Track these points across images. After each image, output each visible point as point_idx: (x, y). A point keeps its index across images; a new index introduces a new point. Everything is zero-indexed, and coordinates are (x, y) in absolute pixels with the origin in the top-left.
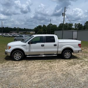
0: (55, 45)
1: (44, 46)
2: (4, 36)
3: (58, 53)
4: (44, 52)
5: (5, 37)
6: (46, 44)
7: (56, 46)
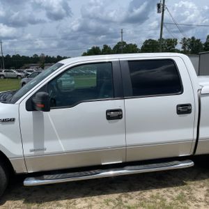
0: (184, 109)
1: (120, 117)
2: (3, 75)
3: (198, 152)
4: (125, 149)
5: (5, 78)
6: (133, 106)
7: (189, 111)
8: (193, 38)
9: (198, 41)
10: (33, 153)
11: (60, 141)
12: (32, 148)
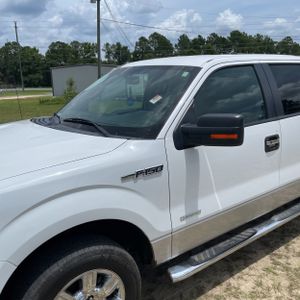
1: (276, 146)
8: (118, 44)
9: (126, 48)
10: (184, 223)
11: (216, 195)
12: (183, 214)
